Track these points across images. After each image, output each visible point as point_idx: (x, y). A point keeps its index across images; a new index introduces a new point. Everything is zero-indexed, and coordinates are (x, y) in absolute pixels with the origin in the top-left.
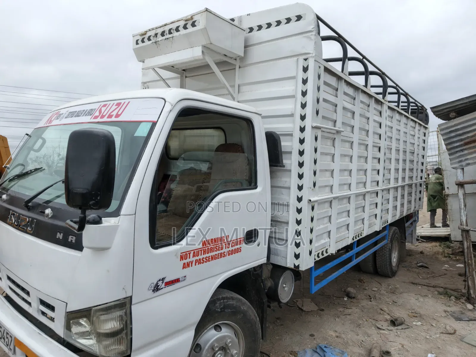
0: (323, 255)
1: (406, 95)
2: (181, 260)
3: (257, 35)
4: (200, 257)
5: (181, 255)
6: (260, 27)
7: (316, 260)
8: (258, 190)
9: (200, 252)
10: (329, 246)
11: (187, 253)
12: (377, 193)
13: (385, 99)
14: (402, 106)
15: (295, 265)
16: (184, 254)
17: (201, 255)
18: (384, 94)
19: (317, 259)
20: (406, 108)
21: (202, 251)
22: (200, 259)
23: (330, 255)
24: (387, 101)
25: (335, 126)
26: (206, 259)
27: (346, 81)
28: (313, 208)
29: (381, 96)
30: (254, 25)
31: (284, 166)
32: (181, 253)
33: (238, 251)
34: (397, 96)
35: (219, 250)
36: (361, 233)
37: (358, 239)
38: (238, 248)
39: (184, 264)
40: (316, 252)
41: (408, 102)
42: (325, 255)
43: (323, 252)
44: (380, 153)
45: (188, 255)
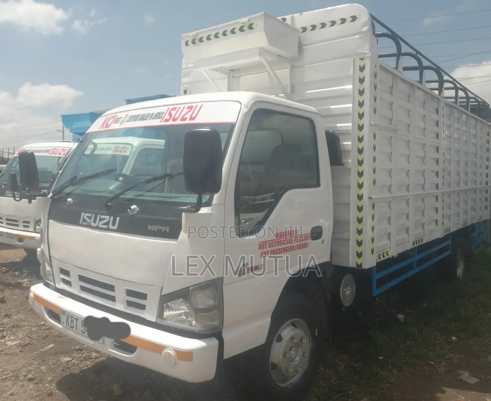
0: (384, 257)
1: (465, 90)
2: (259, 249)
3: (310, 35)
4: (275, 248)
5: (259, 244)
6: (314, 27)
7: (377, 261)
8: (321, 187)
9: (274, 243)
10: (389, 248)
11: (264, 243)
12: (437, 197)
13: (441, 95)
14: (460, 102)
15: (357, 264)
16: (262, 243)
17: (275, 246)
18: (440, 89)
19: (379, 260)
20: (465, 104)
21: (276, 243)
22: (274, 250)
23: (391, 257)
24: (443, 97)
25: (391, 124)
26: (279, 251)
27: (400, 78)
28: (373, 206)
29: (437, 92)
30: (308, 25)
31: (343, 165)
32: (260, 242)
33: (305, 246)
34: (454, 91)
35: (290, 243)
36: (422, 238)
37: (419, 244)
38: (305, 243)
39: (262, 253)
40: (378, 253)
41: (468, 97)
42: (386, 257)
43: (383, 253)
44: (438, 153)
45: (265, 245)
